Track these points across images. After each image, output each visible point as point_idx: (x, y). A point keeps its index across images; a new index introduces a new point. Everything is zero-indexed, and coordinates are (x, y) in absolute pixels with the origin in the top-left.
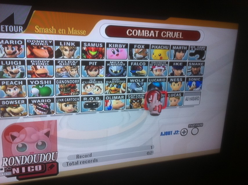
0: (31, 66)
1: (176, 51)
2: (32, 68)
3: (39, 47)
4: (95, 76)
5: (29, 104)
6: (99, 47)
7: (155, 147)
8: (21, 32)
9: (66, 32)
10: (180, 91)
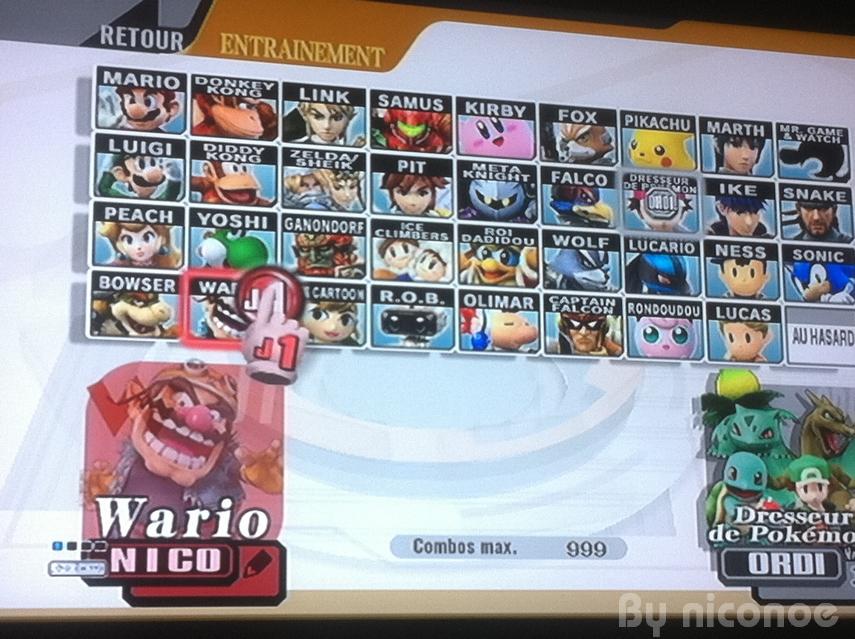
0: (202, 162)
1: (723, 139)
2: (206, 168)
3: (231, 102)
4: (419, 213)
5: (191, 296)
6: (431, 110)
8: (177, 49)
10: (765, 300)
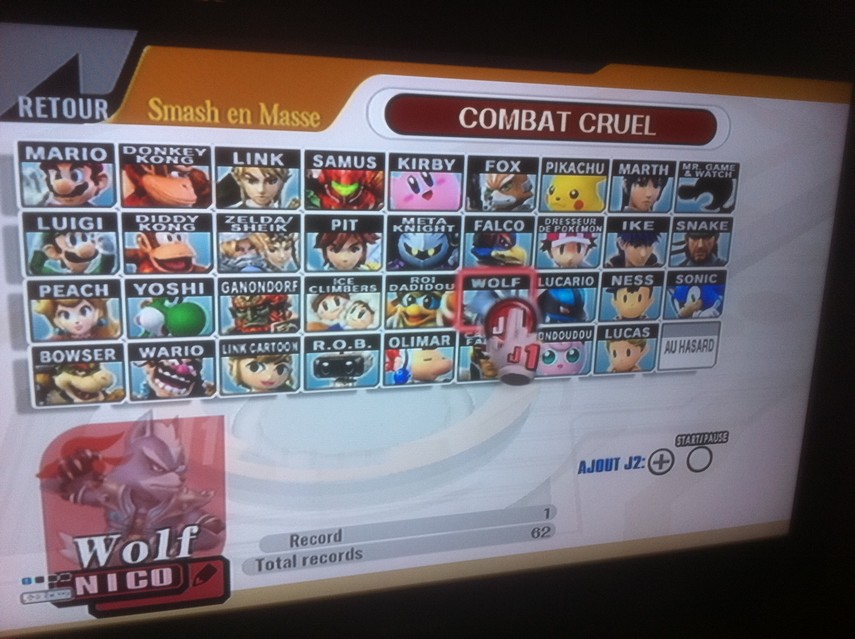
0: (136, 234)
1: (631, 179)
2: (140, 239)
3: (162, 170)
4: (351, 268)
5: (132, 362)
6: (365, 168)
7: (558, 512)
8: (102, 119)
9: (252, 119)
10: (647, 320)
